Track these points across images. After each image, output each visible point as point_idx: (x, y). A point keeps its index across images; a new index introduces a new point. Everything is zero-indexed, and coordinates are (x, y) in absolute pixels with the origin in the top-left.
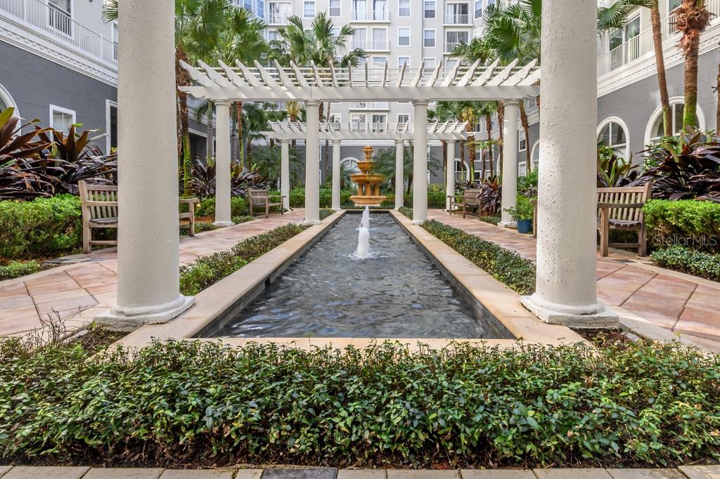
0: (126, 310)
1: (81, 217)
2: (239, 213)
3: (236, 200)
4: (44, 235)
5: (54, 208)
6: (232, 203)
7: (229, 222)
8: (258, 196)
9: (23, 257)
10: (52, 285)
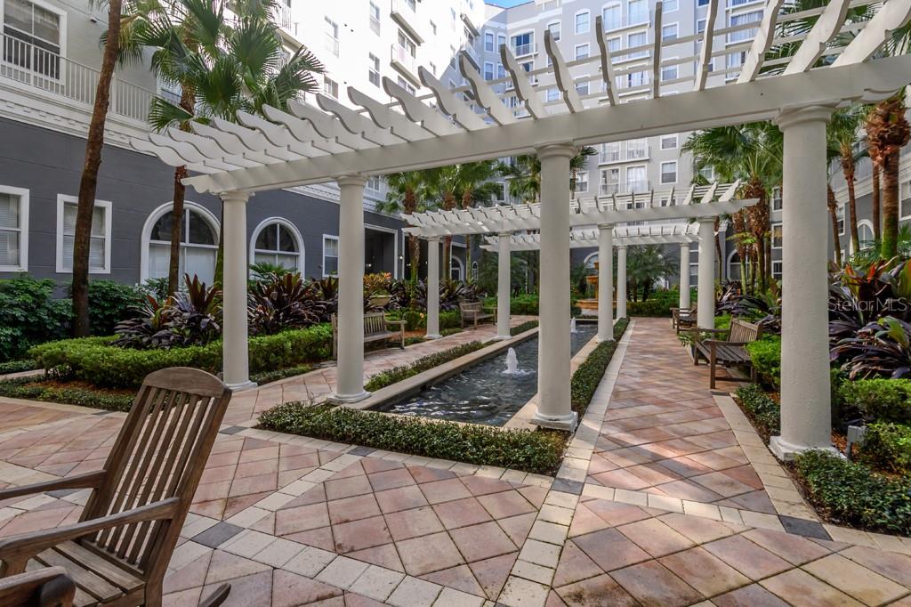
0: (339, 395)
1: (332, 338)
2: (447, 326)
3: (445, 315)
4: (314, 350)
5: (319, 333)
6: (440, 318)
7: (437, 335)
8: (467, 309)
9: (303, 362)
10: (314, 380)
